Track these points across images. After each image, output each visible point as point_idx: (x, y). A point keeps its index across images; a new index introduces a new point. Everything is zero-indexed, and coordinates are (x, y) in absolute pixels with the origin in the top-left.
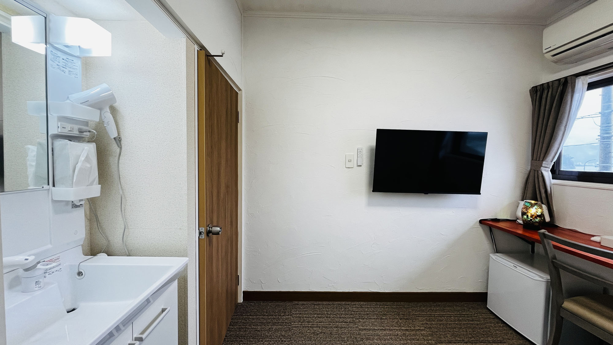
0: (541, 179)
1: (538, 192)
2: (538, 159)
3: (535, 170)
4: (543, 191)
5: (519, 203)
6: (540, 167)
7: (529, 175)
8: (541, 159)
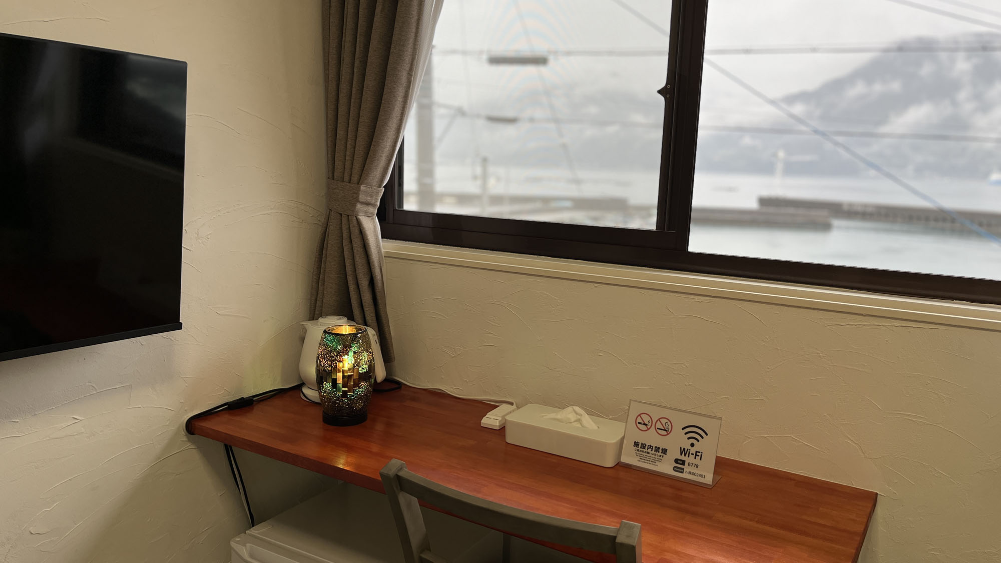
0: (357, 243)
1: (352, 287)
2: (346, 178)
3: (341, 214)
4: (364, 283)
5: (305, 331)
6: (354, 206)
7: (325, 232)
8: (355, 178)
